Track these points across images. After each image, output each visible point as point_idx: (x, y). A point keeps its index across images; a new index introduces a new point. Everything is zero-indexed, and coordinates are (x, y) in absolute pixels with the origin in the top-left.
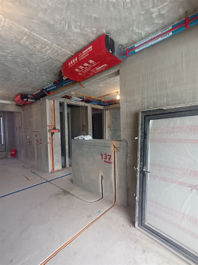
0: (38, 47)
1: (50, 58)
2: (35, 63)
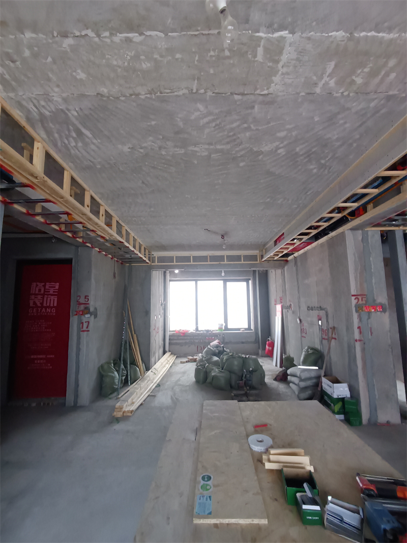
0: (359, 81)
1: (389, 98)
2: (337, 140)
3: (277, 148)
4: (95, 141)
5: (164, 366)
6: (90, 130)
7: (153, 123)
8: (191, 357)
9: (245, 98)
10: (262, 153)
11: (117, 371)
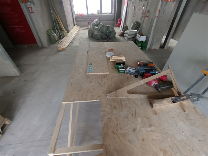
5: (75, 31)
8: (86, 27)
11: (55, 33)
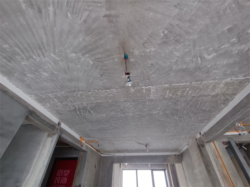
0: (179, 94)
1: (193, 97)
3: (159, 113)
4: (94, 114)
6: (93, 111)
7: (113, 108)
9: (143, 100)
10: (154, 114)
